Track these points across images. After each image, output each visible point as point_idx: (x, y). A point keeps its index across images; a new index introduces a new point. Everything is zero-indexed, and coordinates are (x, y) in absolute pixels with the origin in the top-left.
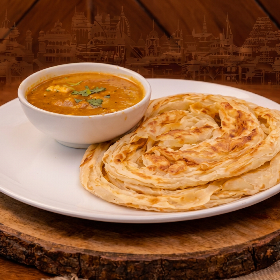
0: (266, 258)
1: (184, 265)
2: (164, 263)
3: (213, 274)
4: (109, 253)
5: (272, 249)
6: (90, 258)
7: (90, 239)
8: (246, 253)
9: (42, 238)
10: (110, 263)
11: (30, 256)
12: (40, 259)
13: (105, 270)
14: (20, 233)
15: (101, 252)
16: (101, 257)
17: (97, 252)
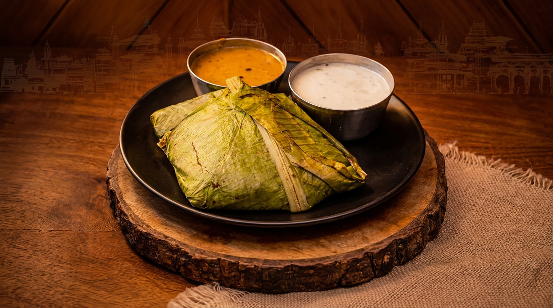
0: (383, 265)
1: (312, 271)
2: (294, 268)
3: (337, 281)
4: (246, 258)
5: (388, 255)
6: (229, 264)
7: (229, 244)
8: (366, 259)
9: (187, 242)
10: (247, 270)
11: (176, 261)
12: (185, 265)
13: (243, 277)
14: (166, 237)
15: (239, 258)
16: (239, 263)
17: (236, 257)
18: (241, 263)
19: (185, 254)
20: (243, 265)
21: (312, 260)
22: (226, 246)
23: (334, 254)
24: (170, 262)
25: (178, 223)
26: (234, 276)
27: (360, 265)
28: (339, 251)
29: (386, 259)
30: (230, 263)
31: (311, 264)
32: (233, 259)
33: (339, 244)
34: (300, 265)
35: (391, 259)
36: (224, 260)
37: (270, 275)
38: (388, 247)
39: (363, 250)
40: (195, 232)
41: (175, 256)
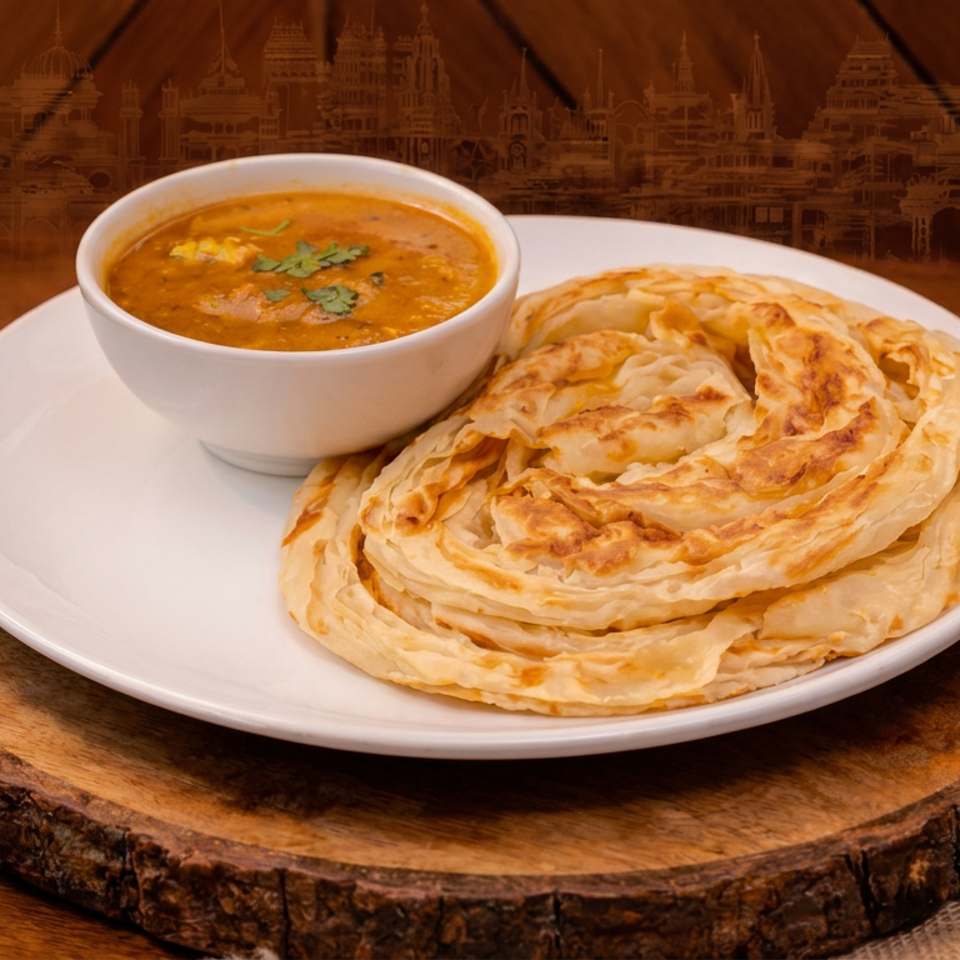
0: (906, 893)
2: (564, 905)
4: (382, 870)
6: (317, 889)
8: (840, 874)
9: (158, 813)
11: (119, 883)
12: (156, 889)
13: (369, 935)
15: (355, 868)
16: (354, 887)
17: (343, 866)
18: (363, 886)
19: (156, 854)
20: (372, 893)
21: (633, 880)
22: (306, 825)
23: (714, 857)
24: (97, 885)
25: (128, 751)
26: (337, 931)
27: (816, 895)
28: (737, 850)
29: (917, 871)
30: (323, 885)
31: (632, 892)
32: (333, 872)
33: (734, 823)
34: (585, 892)
35: (934, 874)
36: (299, 876)
37: (471, 927)
38: (926, 831)
39: (830, 842)
40: (187, 780)
41: (118, 865)
